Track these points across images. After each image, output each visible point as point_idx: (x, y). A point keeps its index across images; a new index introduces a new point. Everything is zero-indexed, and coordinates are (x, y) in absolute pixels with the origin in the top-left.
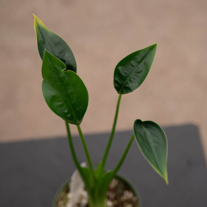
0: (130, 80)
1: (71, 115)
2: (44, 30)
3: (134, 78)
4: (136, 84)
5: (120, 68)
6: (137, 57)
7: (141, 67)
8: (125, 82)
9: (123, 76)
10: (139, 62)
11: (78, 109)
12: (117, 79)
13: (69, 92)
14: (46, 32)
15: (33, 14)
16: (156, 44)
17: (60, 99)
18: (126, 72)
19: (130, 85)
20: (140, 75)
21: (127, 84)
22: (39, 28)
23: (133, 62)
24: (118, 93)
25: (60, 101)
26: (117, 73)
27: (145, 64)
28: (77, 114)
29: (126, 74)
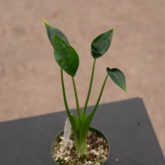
0: (100, 50)
1: (70, 70)
2: (49, 26)
3: (103, 49)
4: (104, 51)
5: (94, 44)
6: (103, 37)
7: (106, 42)
8: (97, 51)
9: (96, 48)
10: (105, 40)
11: (73, 67)
12: (93, 50)
13: (68, 57)
14: (51, 28)
15: (42, 18)
16: (113, 29)
17: (64, 61)
18: (98, 46)
19: (101, 52)
20: (106, 46)
21: (99, 52)
22: (46, 25)
23: (101, 40)
24: (94, 58)
25: (64, 62)
26: (93, 47)
27: (108, 40)
28: (73, 70)
29: (98, 47)
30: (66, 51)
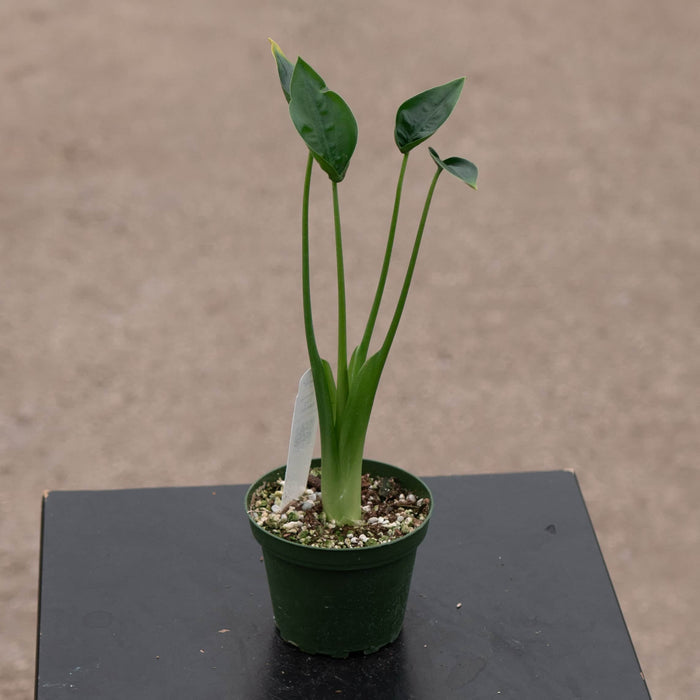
0: (422, 129)
5: (405, 113)
8: (413, 133)
9: (409, 125)
10: (436, 105)
11: (338, 157)
12: (400, 131)
16: (463, 78)
17: (315, 134)
18: (415, 119)
21: (416, 134)
22: (278, 56)
23: (426, 106)
24: (402, 152)
25: (314, 136)
26: (401, 121)
27: (446, 105)
29: (415, 122)
30: (324, 108)
